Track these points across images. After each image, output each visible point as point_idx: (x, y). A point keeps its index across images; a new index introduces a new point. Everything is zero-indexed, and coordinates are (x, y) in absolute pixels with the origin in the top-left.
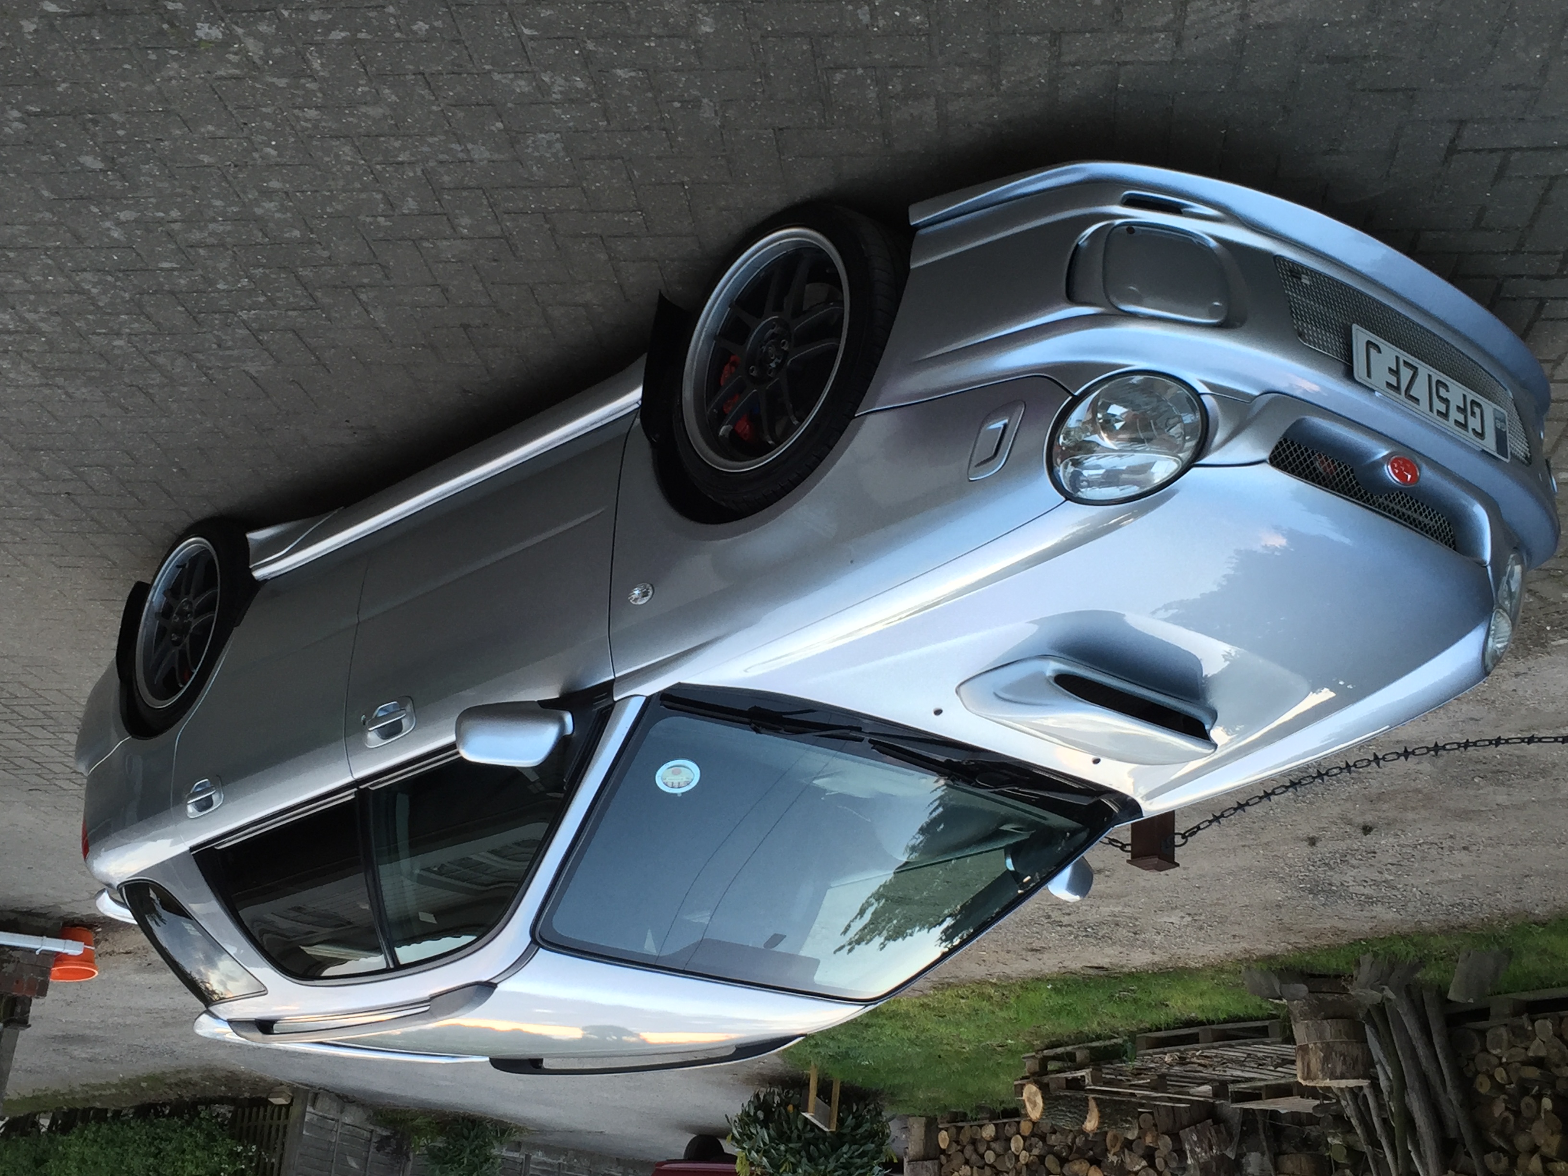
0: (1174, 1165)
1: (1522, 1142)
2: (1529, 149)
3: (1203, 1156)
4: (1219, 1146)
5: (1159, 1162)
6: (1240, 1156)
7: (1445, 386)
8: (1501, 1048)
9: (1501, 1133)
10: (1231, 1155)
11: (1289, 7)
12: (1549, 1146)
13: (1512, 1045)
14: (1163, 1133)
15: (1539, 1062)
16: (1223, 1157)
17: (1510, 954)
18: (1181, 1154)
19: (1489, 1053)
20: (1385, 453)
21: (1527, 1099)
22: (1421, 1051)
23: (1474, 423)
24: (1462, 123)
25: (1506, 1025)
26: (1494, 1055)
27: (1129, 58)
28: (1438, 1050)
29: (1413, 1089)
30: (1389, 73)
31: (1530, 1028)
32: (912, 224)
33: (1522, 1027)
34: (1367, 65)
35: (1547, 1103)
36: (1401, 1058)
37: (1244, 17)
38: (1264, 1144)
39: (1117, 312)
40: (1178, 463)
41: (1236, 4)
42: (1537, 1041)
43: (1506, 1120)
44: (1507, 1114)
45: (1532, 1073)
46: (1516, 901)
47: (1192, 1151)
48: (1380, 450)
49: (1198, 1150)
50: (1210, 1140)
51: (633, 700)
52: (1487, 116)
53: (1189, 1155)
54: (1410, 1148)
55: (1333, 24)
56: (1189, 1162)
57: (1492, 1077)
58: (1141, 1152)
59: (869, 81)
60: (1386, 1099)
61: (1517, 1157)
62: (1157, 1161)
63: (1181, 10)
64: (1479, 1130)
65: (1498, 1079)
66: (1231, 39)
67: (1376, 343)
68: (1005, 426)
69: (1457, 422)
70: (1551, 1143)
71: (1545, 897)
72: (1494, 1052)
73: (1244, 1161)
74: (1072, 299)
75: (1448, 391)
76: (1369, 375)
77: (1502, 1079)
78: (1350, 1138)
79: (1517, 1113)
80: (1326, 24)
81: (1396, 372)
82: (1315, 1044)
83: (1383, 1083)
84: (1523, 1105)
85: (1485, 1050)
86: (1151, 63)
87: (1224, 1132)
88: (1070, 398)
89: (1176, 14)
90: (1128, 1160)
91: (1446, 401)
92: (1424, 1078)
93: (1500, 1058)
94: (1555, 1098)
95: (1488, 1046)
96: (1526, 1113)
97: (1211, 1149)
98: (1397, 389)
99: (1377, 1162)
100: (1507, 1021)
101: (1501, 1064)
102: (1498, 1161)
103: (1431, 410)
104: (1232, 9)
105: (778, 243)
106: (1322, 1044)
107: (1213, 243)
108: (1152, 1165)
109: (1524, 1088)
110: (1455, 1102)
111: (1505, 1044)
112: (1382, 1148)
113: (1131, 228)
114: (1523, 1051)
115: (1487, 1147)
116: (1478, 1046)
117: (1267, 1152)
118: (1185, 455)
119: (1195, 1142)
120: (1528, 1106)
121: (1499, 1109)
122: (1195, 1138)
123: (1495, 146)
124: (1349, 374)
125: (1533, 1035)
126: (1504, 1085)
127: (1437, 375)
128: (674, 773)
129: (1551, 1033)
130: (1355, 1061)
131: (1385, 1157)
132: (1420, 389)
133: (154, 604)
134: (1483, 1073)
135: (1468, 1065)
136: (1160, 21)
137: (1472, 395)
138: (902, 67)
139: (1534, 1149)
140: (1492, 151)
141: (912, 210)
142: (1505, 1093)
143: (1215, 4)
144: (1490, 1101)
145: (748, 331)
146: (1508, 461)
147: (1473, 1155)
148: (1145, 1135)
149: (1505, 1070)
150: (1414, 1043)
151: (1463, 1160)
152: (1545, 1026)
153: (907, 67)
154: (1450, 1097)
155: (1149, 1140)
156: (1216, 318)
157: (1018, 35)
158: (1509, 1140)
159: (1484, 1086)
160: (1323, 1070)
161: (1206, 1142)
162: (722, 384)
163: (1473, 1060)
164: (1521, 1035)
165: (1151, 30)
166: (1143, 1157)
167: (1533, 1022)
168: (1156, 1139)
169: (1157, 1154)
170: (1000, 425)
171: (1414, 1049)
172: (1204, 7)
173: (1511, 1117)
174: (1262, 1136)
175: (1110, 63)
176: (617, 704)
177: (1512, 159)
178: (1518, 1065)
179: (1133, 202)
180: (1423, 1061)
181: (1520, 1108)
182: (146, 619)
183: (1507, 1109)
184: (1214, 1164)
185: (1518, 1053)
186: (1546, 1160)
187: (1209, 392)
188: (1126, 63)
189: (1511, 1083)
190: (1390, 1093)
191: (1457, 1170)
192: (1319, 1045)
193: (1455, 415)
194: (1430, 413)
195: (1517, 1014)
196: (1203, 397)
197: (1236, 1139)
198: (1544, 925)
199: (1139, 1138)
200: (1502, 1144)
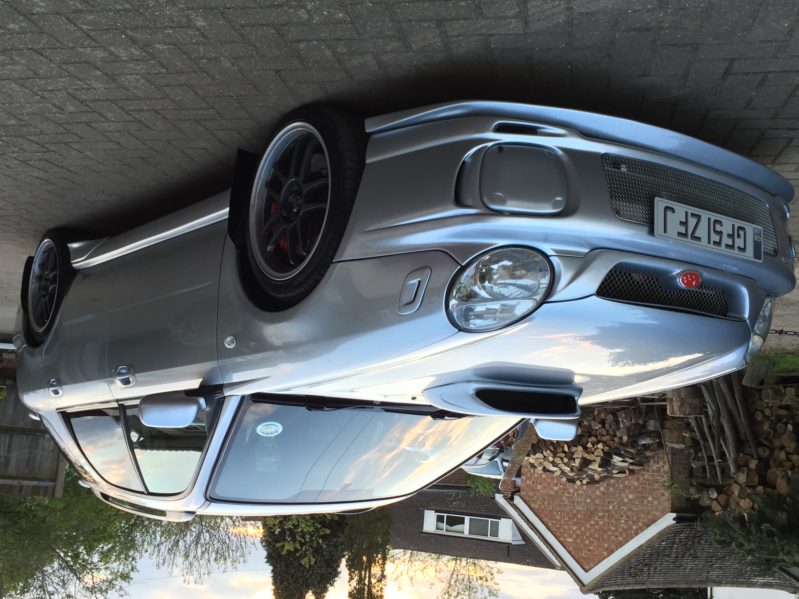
0: (614, 427)
1: (777, 443)
2: (780, 72)
3: (628, 424)
4: (635, 419)
5: (607, 426)
6: (645, 422)
7: (720, 222)
8: (768, 399)
9: (767, 439)
10: (641, 422)
11: (601, 3)
12: (790, 447)
13: (774, 399)
14: (609, 413)
15: (787, 407)
16: (637, 424)
17: (774, 364)
18: (617, 422)
19: (763, 401)
20: (678, 271)
21: (780, 425)
22: (729, 399)
23: (739, 242)
24: (733, 60)
25: (772, 388)
26: (765, 402)
27: (494, 32)
28: (737, 399)
29: (724, 417)
30: (679, 36)
31: (784, 391)
32: (367, 131)
33: (779, 391)
34: (663, 32)
35: (790, 427)
36: (719, 403)
37: (568, 9)
38: (657, 417)
39: (488, 212)
40: (534, 303)
41: (562, 3)
42: (787, 397)
43: (769, 432)
44: (770, 430)
45: (783, 412)
46: (778, 344)
47: (623, 421)
48: (675, 270)
49: (625, 421)
50: (631, 417)
51: (233, 397)
52: (750, 56)
53: (621, 423)
54: (722, 442)
55: (635, 11)
56: (621, 426)
57: (763, 412)
58: (599, 421)
59: (323, 47)
60: (711, 420)
61: (774, 450)
62: (606, 425)
63: (523, 6)
64: (756, 435)
65: (767, 414)
66: (563, 21)
67: (671, 206)
68: (419, 282)
69: (727, 246)
70: (791, 446)
71: (793, 343)
72: (765, 401)
73: (647, 424)
74: (459, 203)
75: (721, 226)
76: (665, 231)
77: (768, 414)
78: (693, 434)
79: (775, 430)
80: (630, 11)
81: (684, 224)
82: (676, 398)
83: (710, 412)
84: (778, 428)
85: (761, 399)
86: (510, 35)
87: (638, 412)
88: (460, 267)
89: (520, 8)
90: (593, 424)
91: (720, 233)
92: (730, 413)
93: (768, 404)
94: (794, 424)
95: (763, 398)
96: (779, 431)
97: (631, 420)
98: (685, 235)
99: (705, 448)
100: (772, 386)
101: (768, 407)
102: (765, 451)
103: (709, 242)
104: (560, 5)
105: (296, 130)
106: (680, 398)
107: (560, 152)
108: (604, 427)
109: (779, 418)
110: (745, 424)
111: (771, 397)
112: (708, 441)
113: (501, 147)
114: (779, 401)
115: (759, 444)
116: (757, 398)
117: (658, 421)
118: (538, 297)
119: (624, 418)
120: (780, 428)
121: (766, 427)
122: (624, 416)
123: (757, 71)
124: (651, 232)
125: (784, 395)
126: (769, 417)
127: (714, 216)
128: (267, 428)
129: (794, 394)
130: (695, 407)
131: (710, 445)
132: (702, 232)
133: (35, 271)
134: (759, 410)
135: (752, 406)
136: (511, 13)
137: (738, 223)
138: (342, 40)
139: (782, 448)
140: (755, 73)
141: (367, 122)
142: (770, 421)
143: (547, 3)
144: (762, 423)
145: (281, 187)
146: (761, 261)
147: (752, 447)
148: (601, 414)
149: (770, 410)
150: (726, 396)
151: (747, 449)
152: (791, 391)
153: (345, 40)
154: (742, 421)
155: (602, 416)
156: (558, 209)
157: (414, 23)
158: (771, 442)
159: (759, 417)
160: (680, 411)
161: (629, 417)
162: (271, 214)
163: (755, 403)
164: (778, 394)
165: (505, 18)
166: (600, 423)
167: (785, 388)
168: (606, 415)
169: (606, 422)
170: (416, 281)
171: (725, 399)
172: (539, 5)
173: (772, 432)
174: (656, 413)
175: (482, 34)
176: (226, 398)
177: (769, 77)
178: (777, 408)
179: (501, 129)
180: (730, 404)
181: (776, 427)
182: (32, 279)
183: (770, 427)
184: (633, 426)
185: (777, 402)
186: (787, 453)
187: (555, 254)
188: (492, 35)
189: (773, 416)
190: (713, 417)
191: (745, 452)
192: (678, 399)
193: (726, 241)
194: (709, 245)
195: (777, 383)
196: (550, 258)
197: (643, 415)
198: (793, 353)
199: (598, 414)
200: (767, 443)
